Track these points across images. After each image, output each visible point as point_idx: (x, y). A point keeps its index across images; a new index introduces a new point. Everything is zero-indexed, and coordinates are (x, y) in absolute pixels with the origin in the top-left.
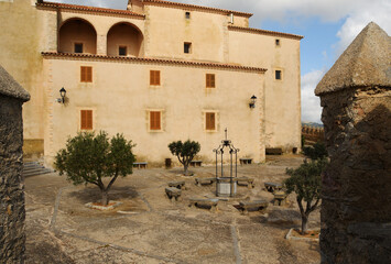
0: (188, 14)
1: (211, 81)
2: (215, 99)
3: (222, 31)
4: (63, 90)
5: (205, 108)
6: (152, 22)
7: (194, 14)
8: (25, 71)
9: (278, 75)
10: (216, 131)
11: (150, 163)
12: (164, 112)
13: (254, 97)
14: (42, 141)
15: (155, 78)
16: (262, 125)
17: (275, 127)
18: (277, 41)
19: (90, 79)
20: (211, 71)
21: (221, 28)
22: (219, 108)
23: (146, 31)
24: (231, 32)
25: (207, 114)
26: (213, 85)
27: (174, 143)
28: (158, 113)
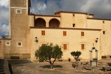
0: (74, 15)
1: (83, 34)
2: (84, 40)
3: (85, 19)
4: (36, 38)
5: (81, 43)
6: (63, 18)
7: (76, 15)
8: (25, 34)
9: (104, 32)
10: (85, 50)
11: (64, 60)
12: (68, 44)
13: (97, 38)
14: (30, 54)
15: (65, 34)
16: (100, 48)
17: (103, 49)
18: (103, 22)
19: (44, 35)
20: (83, 31)
21: (84, 18)
22: (85, 43)
23: (61, 21)
24: (88, 20)
25: (82, 44)
26: (83, 35)
27: (72, 52)
28: (66, 44)
